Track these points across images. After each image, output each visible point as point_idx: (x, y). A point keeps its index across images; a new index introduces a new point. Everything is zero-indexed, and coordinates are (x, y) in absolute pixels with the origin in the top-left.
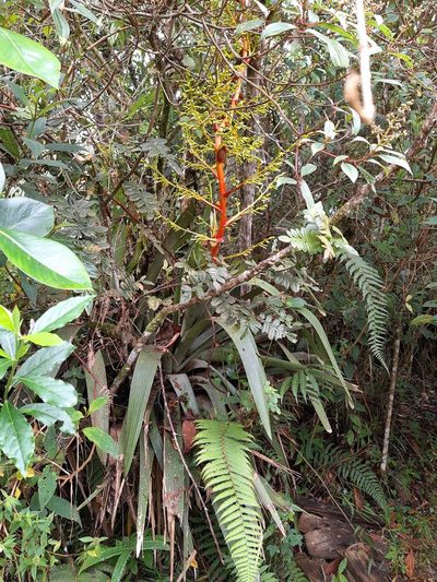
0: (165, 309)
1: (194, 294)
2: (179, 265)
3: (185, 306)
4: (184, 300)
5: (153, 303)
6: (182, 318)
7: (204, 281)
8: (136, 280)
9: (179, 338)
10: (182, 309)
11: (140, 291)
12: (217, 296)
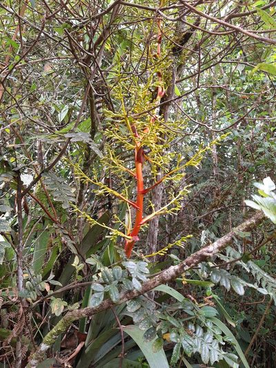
0: (69, 314)
1: (107, 295)
2: (90, 261)
3: (94, 312)
4: (94, 302)
5: (57, 307)
6: (88, 325)
7: (119, 278)
8: (43, 280)
9: (83, 348)
10: (89, 315)
11: (45, 293)
12: (135, 299)
